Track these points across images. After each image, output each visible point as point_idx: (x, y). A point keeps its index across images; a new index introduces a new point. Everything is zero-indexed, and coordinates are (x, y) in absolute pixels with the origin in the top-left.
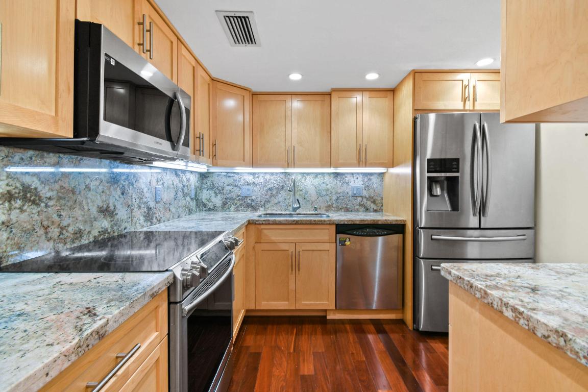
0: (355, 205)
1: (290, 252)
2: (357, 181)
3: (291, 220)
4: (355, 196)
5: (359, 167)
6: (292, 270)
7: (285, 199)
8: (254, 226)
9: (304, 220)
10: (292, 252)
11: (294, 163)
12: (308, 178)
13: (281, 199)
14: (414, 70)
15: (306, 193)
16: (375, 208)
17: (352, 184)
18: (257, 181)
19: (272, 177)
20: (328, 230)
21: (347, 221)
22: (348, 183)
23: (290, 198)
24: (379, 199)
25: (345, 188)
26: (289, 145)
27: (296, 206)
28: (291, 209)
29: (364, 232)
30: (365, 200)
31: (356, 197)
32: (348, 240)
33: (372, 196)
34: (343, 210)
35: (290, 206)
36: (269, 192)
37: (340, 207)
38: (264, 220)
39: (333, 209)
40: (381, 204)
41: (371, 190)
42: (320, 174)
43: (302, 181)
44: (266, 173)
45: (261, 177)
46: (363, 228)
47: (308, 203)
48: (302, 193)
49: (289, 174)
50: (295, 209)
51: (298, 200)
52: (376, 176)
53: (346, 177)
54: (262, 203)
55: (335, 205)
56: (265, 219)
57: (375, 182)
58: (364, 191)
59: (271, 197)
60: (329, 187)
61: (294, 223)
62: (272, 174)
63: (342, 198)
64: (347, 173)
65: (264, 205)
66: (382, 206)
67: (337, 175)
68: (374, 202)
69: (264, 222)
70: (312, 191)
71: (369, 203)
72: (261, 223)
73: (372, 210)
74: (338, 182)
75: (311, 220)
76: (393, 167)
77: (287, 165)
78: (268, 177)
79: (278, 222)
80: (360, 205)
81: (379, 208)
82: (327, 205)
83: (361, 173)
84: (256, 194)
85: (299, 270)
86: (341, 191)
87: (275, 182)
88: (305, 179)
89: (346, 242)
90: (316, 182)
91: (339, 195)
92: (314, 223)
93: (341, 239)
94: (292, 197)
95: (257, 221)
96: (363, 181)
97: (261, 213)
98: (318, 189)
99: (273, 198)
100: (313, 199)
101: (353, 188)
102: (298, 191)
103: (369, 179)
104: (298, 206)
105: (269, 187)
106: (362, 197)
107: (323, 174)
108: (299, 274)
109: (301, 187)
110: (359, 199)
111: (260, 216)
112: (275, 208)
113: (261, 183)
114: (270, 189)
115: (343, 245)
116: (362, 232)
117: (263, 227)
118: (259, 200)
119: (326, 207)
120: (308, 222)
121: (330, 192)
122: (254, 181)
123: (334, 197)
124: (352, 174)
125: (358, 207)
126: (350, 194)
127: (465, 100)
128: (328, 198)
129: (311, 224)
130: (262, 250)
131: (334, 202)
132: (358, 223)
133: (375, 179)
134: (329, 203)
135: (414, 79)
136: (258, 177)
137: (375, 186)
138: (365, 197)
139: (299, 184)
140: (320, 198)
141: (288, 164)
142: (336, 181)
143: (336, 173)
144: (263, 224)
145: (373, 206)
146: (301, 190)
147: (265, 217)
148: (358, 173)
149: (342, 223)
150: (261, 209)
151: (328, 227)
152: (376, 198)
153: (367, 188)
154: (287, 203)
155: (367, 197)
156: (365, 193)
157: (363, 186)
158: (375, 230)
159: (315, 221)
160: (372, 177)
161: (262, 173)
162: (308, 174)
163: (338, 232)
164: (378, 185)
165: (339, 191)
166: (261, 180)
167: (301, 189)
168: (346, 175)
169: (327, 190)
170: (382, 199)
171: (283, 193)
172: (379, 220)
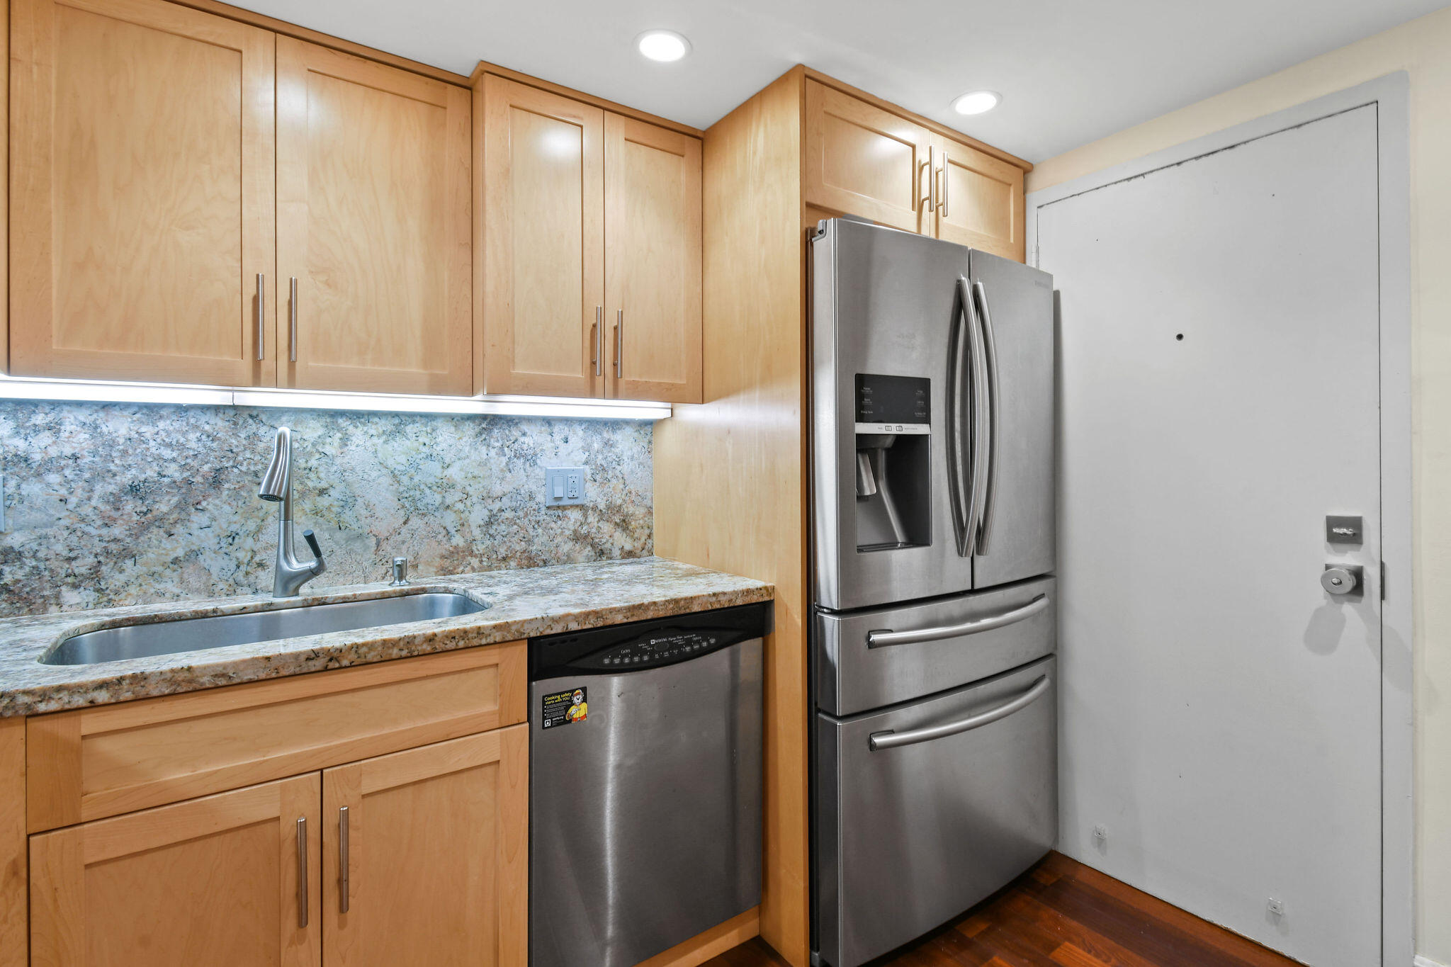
0: (558, 540)
1: (287, 829)
2: (564, 449)
3: (296, 656)
4: (558, 508)
5: (592, 394)
6: (302, 921)
7: (233, 536)
8: (18, 731)
9: (370, 646)
10: (303, 827)
11: (292, 364)
12: (358, 434)
13: (207, 540)
14: (800, 67)
15: (348, 502)
16: (628, 547)
17: (547, 462)
18: (40, 446)
19: (148, 430)
20: (492, 671)
21: (576, 617)
22: (531, 459)
23: (259, 530)
24: (640, 512)
25: (523, 479)
26: (267, 270)
27: (299, 564)
28: (266, 578)
29: (644, 652)
30: (592, 518)
31: (564, 508)
32: (577, 699)
33: (619, 502)
34: (513, 564)
35: (261, 565)
36: (130, 506)
37: (502, 551)
38: (102, 685)
39: (475, 562)
40: (647, 532)
41: (614, 481)
42: (413, 417)
43: (328, 450)
44: (106, 406)
45: (68, 426)
46: (635, 638)
47: (357, 546)
48: (324, 502)
49: (254, 413)
50: (290, 583)
51: (311, 539)
52: (629, 431)
53: (524, 434)
54: (81, 567)
55: (480, 548)
56: (110, 671)
57: (628, 454)
58: (589, 484)
59: (144, 527)
60: (454, 473)
61: (318, 664)
62: (151, 410)
63: (509, 514)
64: (530, 420)
65: (95, 574)
66: (650, 536)
67: (490, 422)
68: (624, 525)
69: (102, 696)
70: (381, 495)
71: (607, 528)
72: (79, 701)
73: (616, 552)
74: (493, 453)
75: (410, 641)
76: (703, 403)
77: (246, 365)
78: (120, 427)
79: (206, 681)
80: (577, 538)
81: (638, 545)
82: (446, 547)
83: (581, 421)
84: (36, 517)
85: (343, 907)
86: (507, 488)
87: (167, 453)
88: (345, 441)
89: (572, 710)
90: (398, 452)
91: (496, 506)
92: (427, 648)
93: (549, 700)
94: (274, 529)
95: (45, 695)
96: (586, 449)
97: (70, 625)
98: (405, 479)
99: (156, 533)
100: (382, 528)
101: (551, 477)
102: (303, 495)
103: (608, 444)
104: (313, 564)
105: (126, 478)
106: (582, 507)
107: (429, 417)
108: (342, 925)
109: (325, 477)
110: (575, 515)
111: (64, 653)
112: (171, 587)
113: (75, 458)
114: (134, 490)
115: (560, 723)
116: (633, 655)
117: (89, 724)
118: (60, 548)
119: (443, 557)
120: (395, 652)
121: (458, 496)
122: (20, 444)
123: (478, 516)
124: (548, 421)
125: (566, 547)
126: (540, 498)
127: (918, 206)
128: (450, 519)
129: (411, 657)
130: (88, 866)
131: (477, 533)
132: (619, 619)
133: (625, 443)
134: (458, 540)
135: (803, 97)
136: (54, 428)
137: (626, 468)
138: (595, 508)
139: (313, 462)
140: (415, 522)
141: (257, 363)
142: (484, 449)
143: (484, 417)
144: (93, 705)
145: (622, 540)
146: (322, 492)
147: (109, 653)
148: (568, 421)
149: (558, 629)
150: (70, 596)
151: (493, 656)
152: (631, 509)
153: (601, 473)
154: (244, 556)
155: (602, 506)
156: (593, 494)
157: (587, 467)
158: (678, 640)
159: (431, 639)
160: (618, 437)
161: (80, 404)
162: (358, 416)
163: (537, 671)
164: (636, 462)
165: (498, 489)
166: (76, 437)
167: (324, 485)
168: (524, 427)
169: (446, 486)
170: (650, 512)
171: (220, 509)
172: (692, 599)
